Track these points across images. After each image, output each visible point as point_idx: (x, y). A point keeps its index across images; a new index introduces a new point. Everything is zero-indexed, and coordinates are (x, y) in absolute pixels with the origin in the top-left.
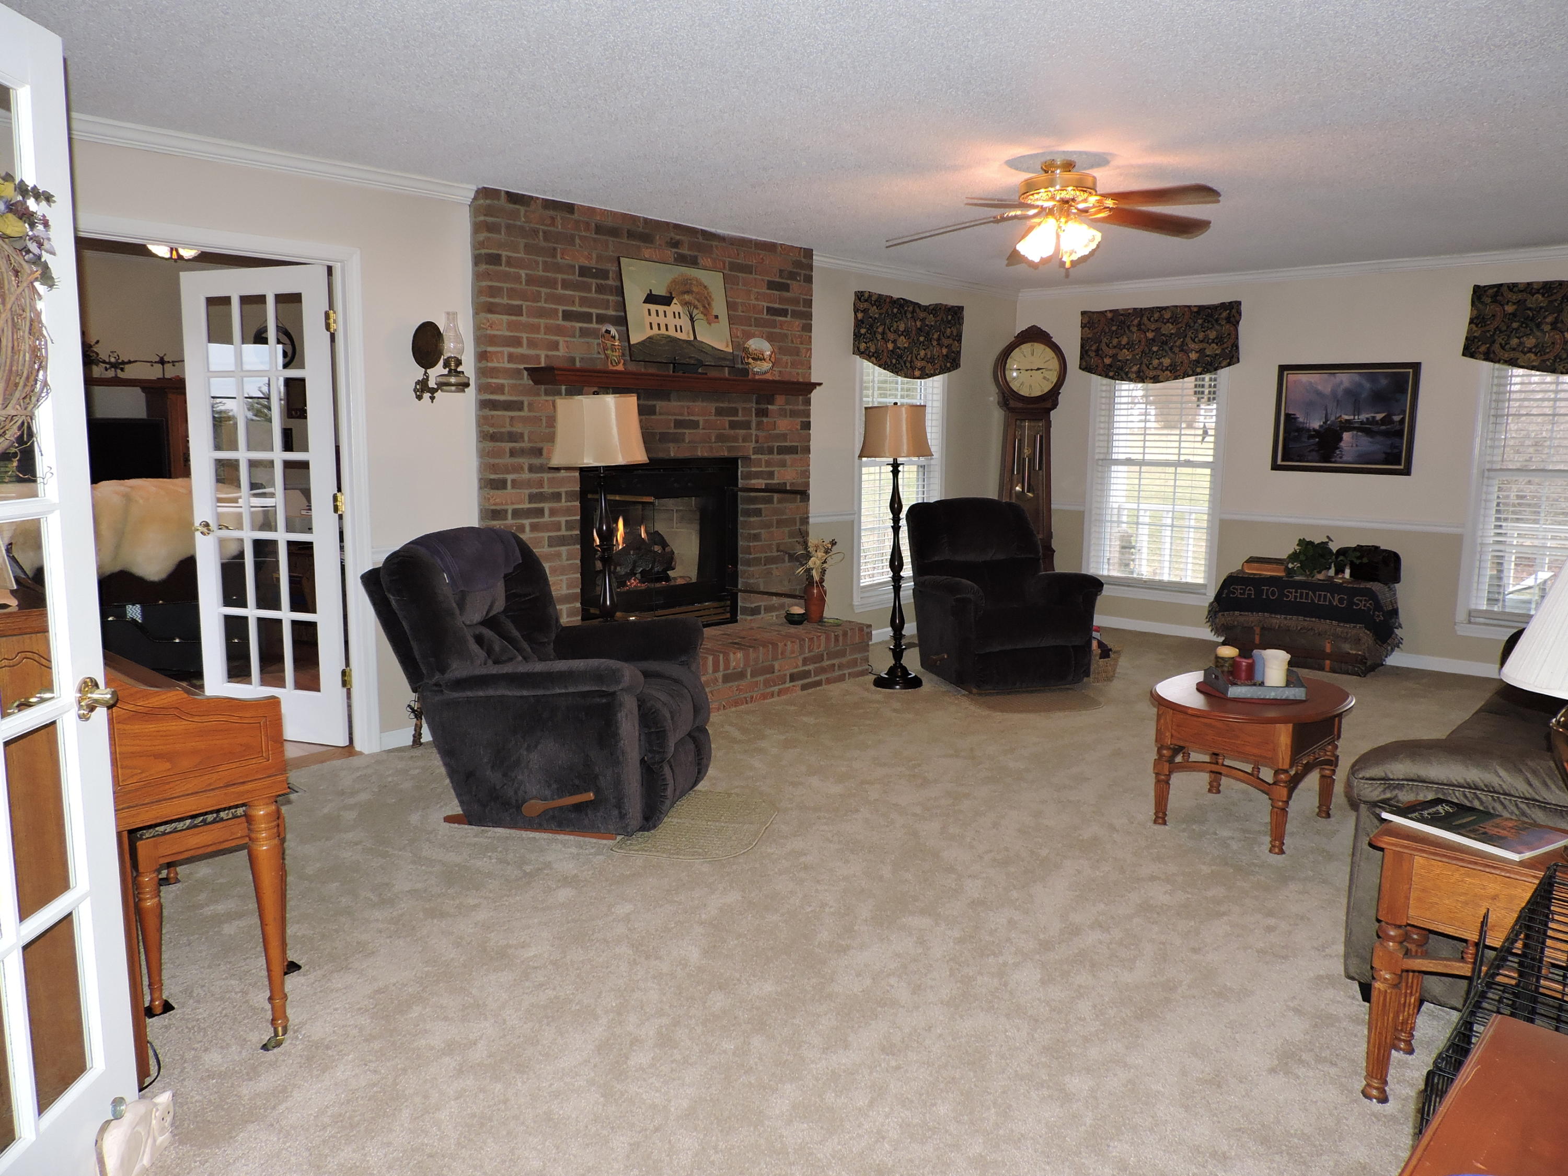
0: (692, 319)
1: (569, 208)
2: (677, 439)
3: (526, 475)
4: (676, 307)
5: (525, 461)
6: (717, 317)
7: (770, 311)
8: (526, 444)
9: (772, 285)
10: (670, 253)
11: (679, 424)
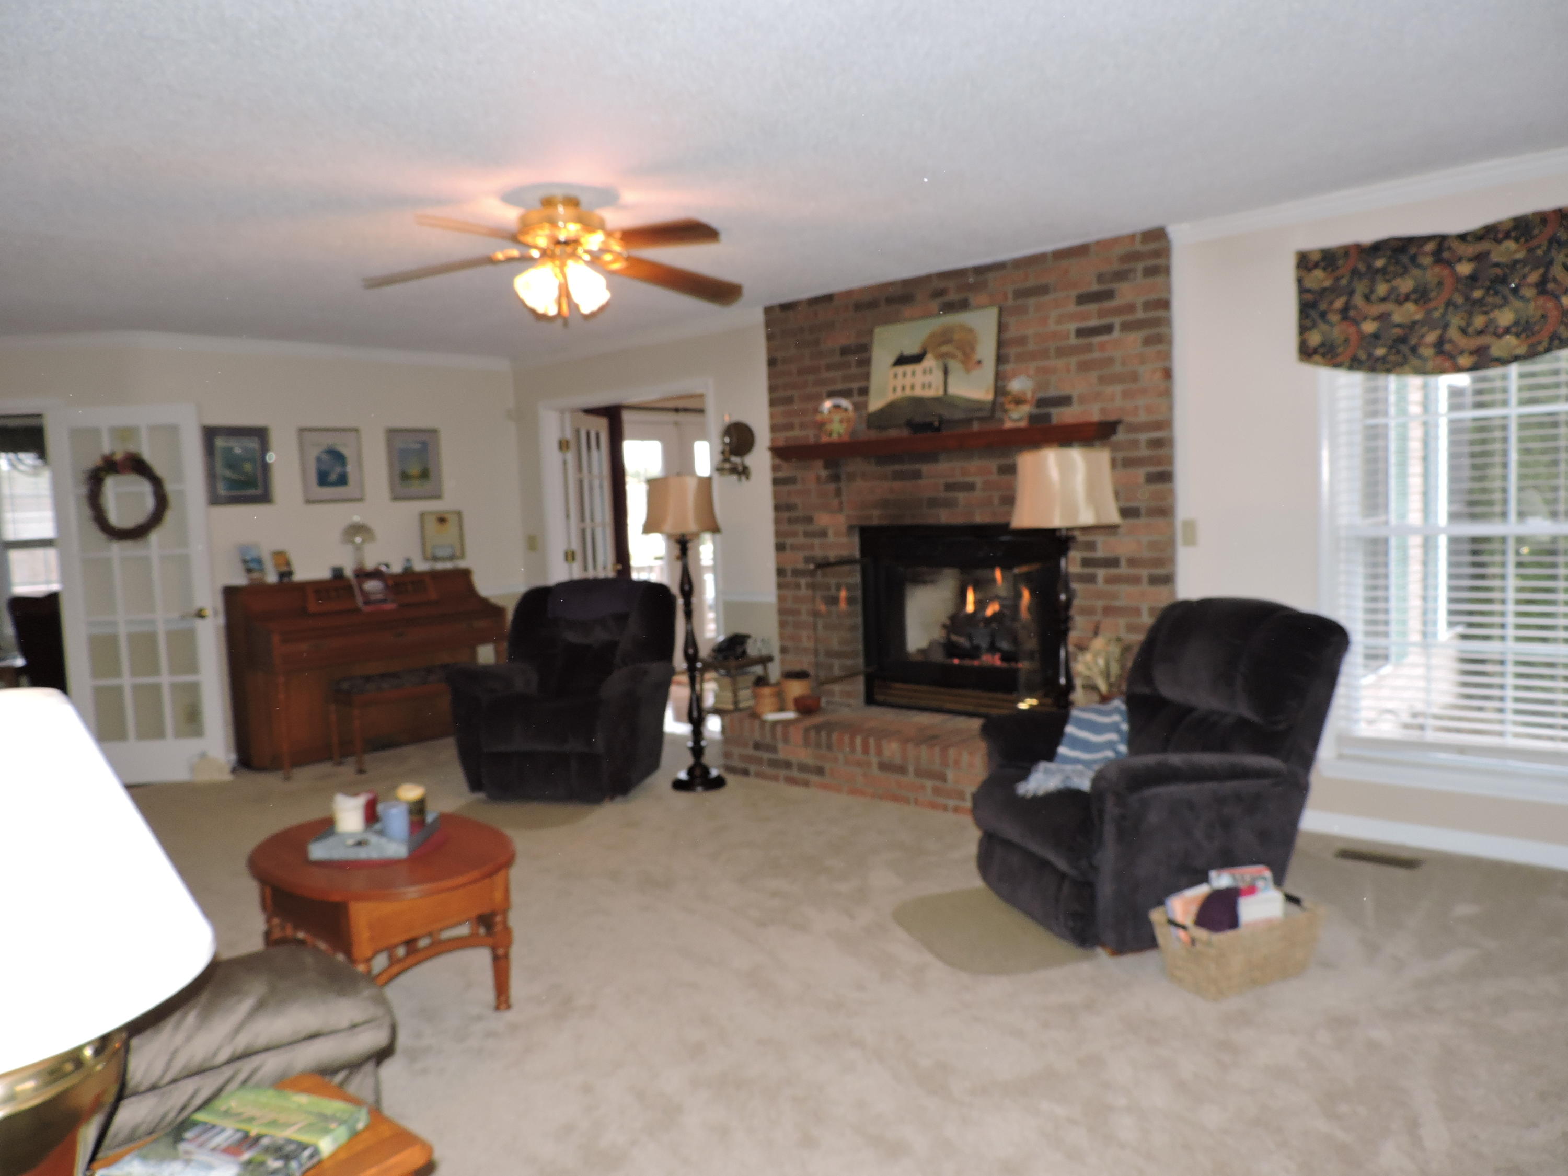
0: (946, 372)
1: (828, 298)
2: (949, 504)
3: (801, 540)
4: (929, 362)
5: (800, 528)
6: (979, 362)
7: (1080, 333)
8: (799, 513)
9: (1083, 299)
10: (934, 305)
11: (949, 487)
